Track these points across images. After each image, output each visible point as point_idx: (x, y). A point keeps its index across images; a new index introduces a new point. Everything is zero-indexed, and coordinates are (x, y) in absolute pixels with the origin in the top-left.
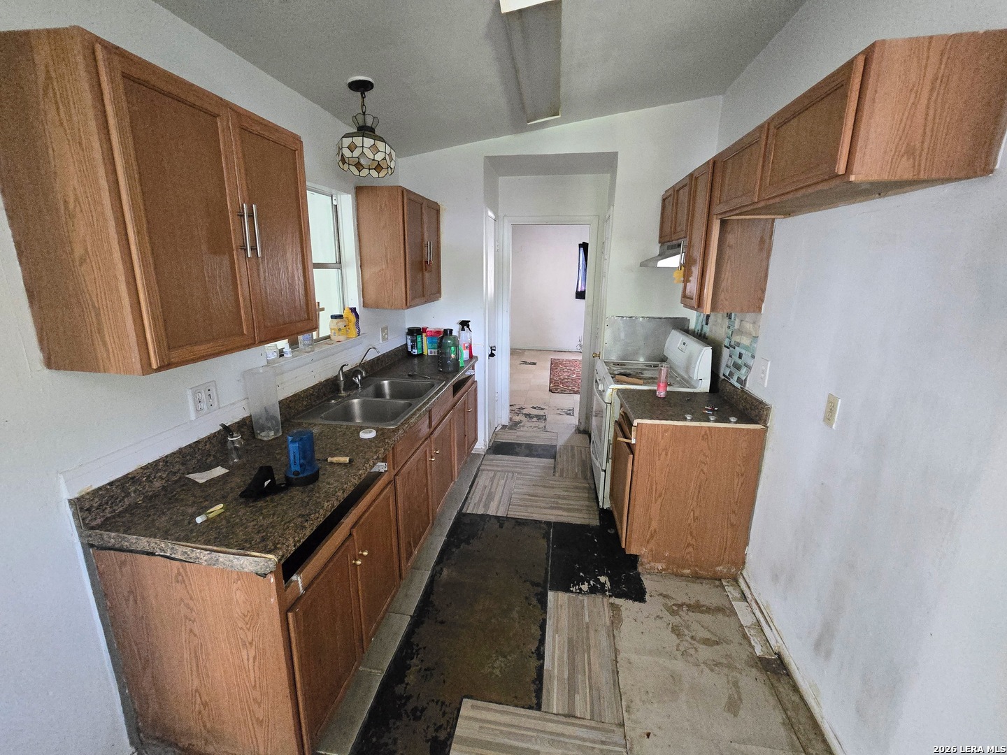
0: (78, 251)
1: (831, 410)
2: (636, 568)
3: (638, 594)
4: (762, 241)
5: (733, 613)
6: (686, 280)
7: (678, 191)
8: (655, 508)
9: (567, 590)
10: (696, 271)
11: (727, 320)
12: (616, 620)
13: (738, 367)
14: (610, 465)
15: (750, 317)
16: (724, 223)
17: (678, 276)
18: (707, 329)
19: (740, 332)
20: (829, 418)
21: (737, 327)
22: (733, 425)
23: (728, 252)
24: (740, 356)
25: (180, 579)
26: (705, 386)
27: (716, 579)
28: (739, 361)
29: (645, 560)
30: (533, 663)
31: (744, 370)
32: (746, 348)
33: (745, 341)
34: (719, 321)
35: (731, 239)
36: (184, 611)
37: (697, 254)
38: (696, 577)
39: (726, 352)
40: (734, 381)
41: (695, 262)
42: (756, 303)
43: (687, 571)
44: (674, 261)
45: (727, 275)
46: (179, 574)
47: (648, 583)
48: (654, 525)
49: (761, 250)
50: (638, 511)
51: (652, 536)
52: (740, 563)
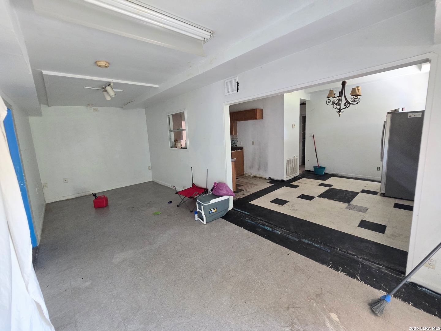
4: (236, 125)
5: (247, 176)
16: (234, 122)
19: (233, 138)
20: (253, 144)
22: (240, 150)
24: (234, 142)
27: (242, 175)
31: (236, 144)
32: (235, 140)
40: (235, 146)
43: (239, 175)
52: (244, 172)
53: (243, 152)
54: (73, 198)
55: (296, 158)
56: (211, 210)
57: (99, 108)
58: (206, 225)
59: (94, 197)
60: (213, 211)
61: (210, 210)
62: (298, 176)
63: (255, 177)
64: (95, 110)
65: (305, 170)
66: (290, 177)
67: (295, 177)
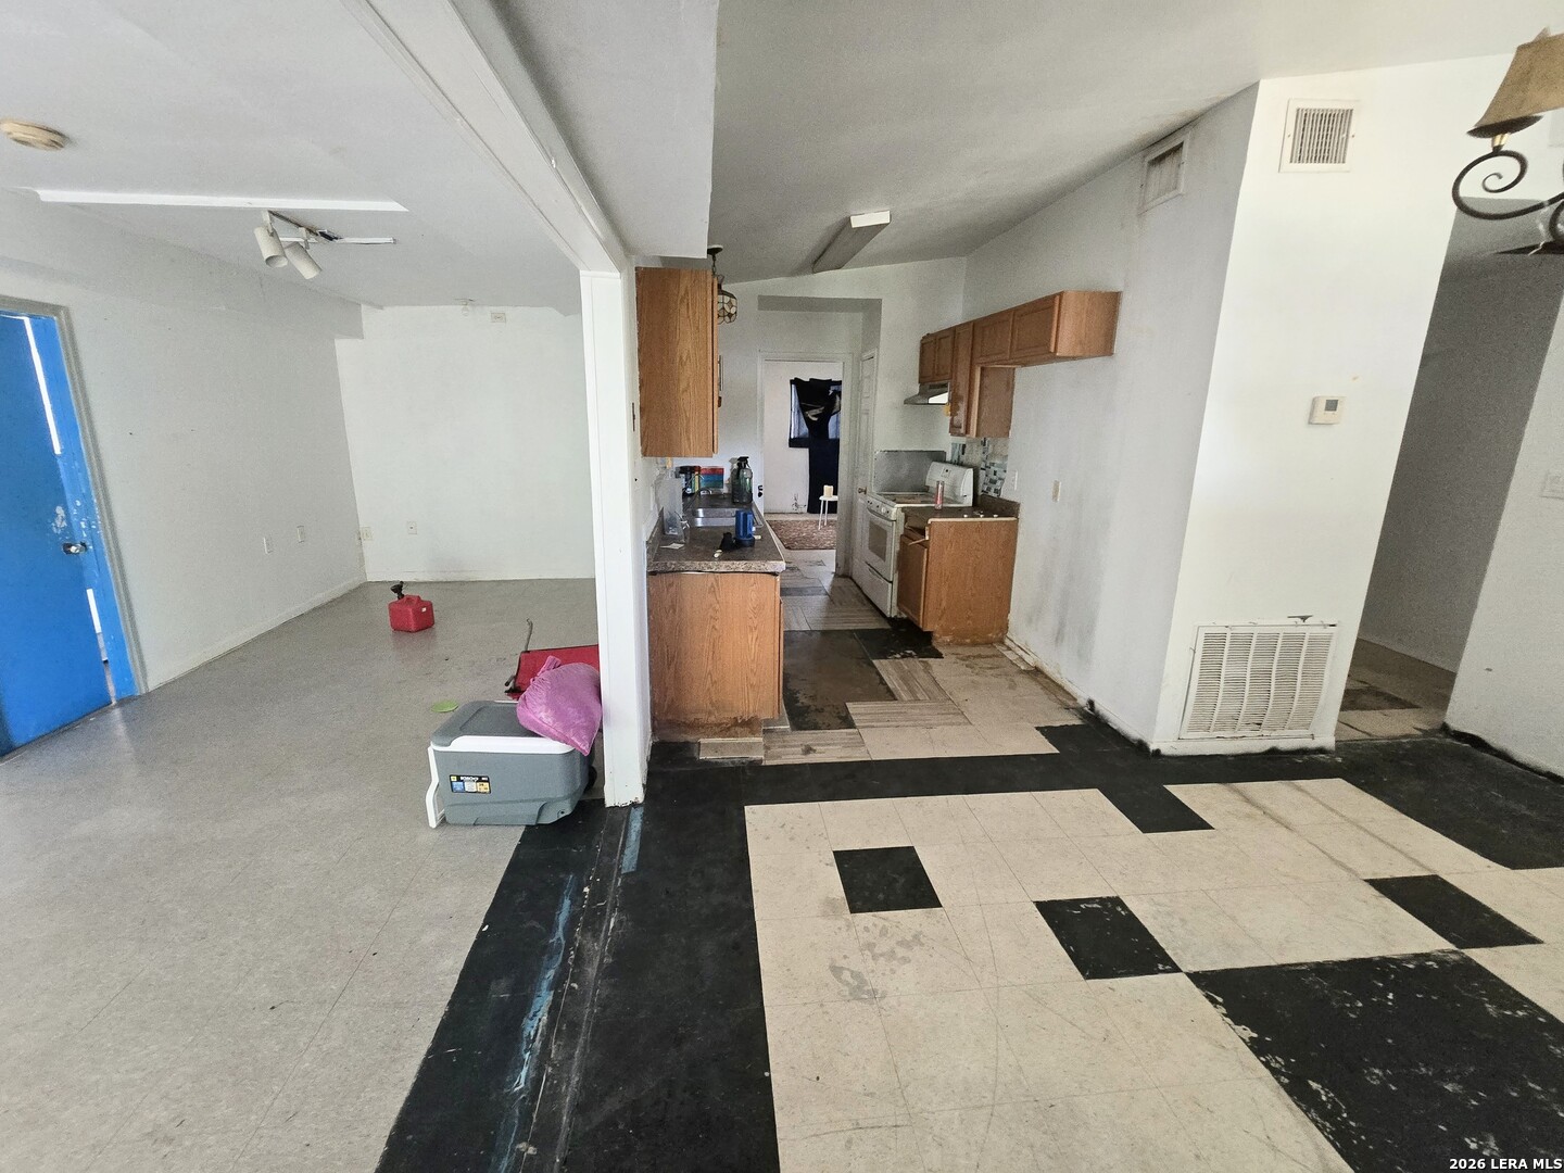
0: (683, 386)
1: (1056, 491)
2: (931, 644)
3: (939, 656)
4: (1008, 383)
5: (1003, 656)
6: (953, 413)
7: (940, 339)
8: (944, 591)
9: (886, 658)
10: (963, 407)
11: (982, 447)
12: (927, 668)
13: (994, 482)
14: (896, 576)
15: (1001, 441)
16: (982, 369)
17: (947, 409)
18: (963, 458)
19: (994, 454)
20: (1055, 497)
21: (990, 451)
22: (995, 518)
23: (986, 392)
24: (995, 473)
25: (713, 591)
26: (969, 501)
27: (989, 643)
28: (995, 478)
29: (937, 635)
30: (882, 687)
31: (999, 483)
32: (999, 466)
33: (997, 461)
34: (975, 448)
35: (986, 381)
36: (711, 613)
37: (963, 391)
38: (974, 644)
39: (982, 474)
40: (992, 493)
41: (961, 398)
42: (1005, 429)
43: (968, 641)
44: (943, 398)
45: (985, 410)
46: (712, 586)
47: (941, 650)
48: (944, 604)
49: (1007, 390)
50: (932, 595)
51: (943, 613)
52: (1004, 628)
53: (1013, 530)
54: (426, 580)
55: (1309, 631)
56: (459, 780)
57: (509, 311)
58: (437, 834)
59: (396, 595)
60: (471, 786)
61: (454, 779)
62: (1321, 750)
63: (1036, 673)
64: (496, 317)
65: (1445, 728)
66: (1220, 742)
67: (1273, 751)
